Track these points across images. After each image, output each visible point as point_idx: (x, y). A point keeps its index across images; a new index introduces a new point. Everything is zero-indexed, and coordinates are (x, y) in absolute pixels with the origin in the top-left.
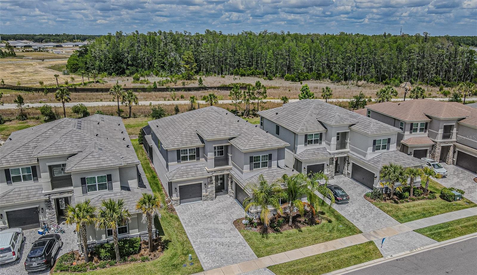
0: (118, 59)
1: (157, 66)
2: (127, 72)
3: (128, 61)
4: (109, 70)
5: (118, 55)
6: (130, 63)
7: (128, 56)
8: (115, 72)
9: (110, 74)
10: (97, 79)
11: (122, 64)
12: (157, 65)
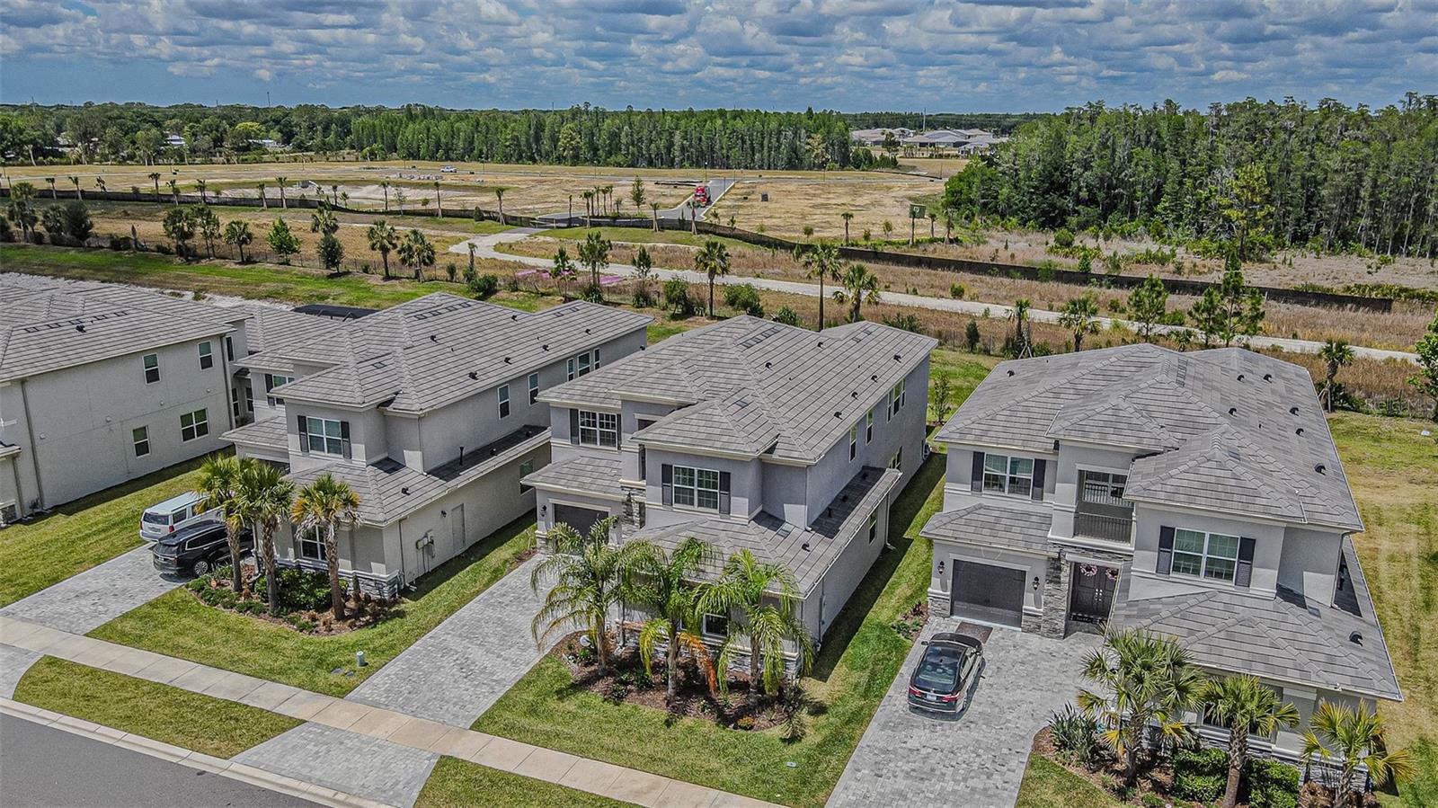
0: (1055, 181)
1: (1165, 209)
2: (1073, 220)
3: (1080, 189)
4: (1023, 212)
5: (1056, 169)
6: (1084, 194)
7: (1081, 175)
8: (1036, 218)
9: (1024, 223)
10: (953, 234)
11: (1061, 196)
12: (1167, 204)
